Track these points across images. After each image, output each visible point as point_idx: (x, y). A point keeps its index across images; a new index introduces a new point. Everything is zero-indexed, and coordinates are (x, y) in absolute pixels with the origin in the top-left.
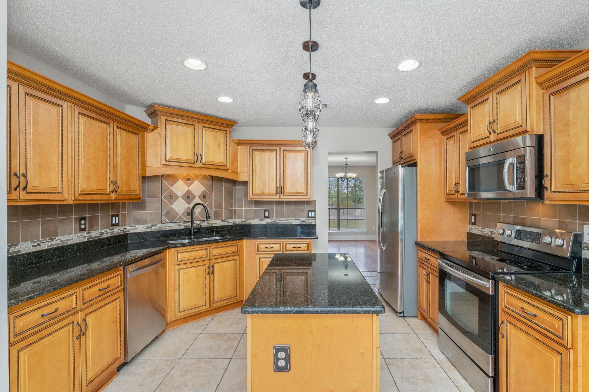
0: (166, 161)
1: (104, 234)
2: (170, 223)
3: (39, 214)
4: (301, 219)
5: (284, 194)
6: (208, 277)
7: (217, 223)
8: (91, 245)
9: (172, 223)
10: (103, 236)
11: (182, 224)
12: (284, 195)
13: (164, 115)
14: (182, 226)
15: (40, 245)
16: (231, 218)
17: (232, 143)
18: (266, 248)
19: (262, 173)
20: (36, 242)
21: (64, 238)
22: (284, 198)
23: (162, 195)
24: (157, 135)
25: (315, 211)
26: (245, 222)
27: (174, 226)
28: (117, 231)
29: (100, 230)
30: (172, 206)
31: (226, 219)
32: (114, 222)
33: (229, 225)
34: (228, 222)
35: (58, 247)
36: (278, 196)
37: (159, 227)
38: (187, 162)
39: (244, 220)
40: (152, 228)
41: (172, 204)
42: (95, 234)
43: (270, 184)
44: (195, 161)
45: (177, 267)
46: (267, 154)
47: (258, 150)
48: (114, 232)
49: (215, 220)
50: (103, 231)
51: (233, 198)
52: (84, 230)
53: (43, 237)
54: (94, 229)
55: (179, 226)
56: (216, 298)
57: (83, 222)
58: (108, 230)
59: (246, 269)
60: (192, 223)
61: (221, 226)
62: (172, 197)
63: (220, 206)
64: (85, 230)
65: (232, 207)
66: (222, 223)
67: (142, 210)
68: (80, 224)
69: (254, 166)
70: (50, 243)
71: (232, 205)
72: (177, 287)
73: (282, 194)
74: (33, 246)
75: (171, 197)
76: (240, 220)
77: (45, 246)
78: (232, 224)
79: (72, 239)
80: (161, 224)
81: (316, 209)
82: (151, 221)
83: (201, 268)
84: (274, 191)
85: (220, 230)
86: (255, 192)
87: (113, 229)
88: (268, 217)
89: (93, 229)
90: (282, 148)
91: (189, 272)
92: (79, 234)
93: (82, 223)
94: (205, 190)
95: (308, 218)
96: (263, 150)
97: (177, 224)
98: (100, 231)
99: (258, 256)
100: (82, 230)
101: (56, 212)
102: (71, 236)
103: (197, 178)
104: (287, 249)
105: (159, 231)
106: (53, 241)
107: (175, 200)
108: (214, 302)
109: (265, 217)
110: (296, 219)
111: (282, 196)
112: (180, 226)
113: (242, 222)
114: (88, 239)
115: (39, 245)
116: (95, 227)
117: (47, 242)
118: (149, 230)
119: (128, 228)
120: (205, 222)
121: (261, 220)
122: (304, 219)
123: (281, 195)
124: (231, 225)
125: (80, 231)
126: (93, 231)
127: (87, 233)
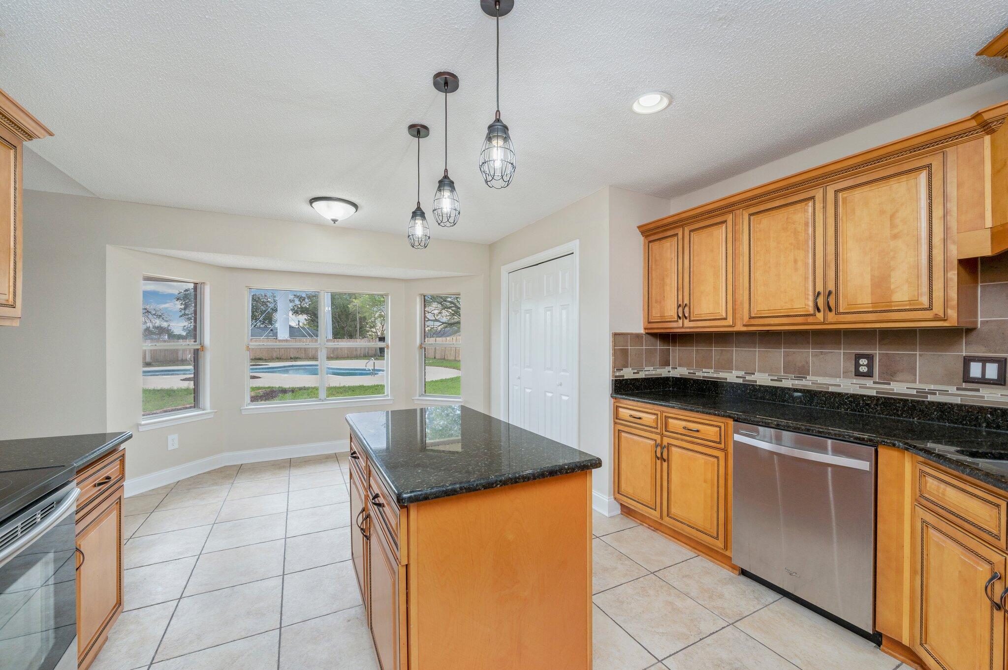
1: (935, 394)
3: (781, 344)
10: (931, 398)
15: (782, 381)
20: (775, 376)
21: (821, 380)
28: (996, 397)
29: (920, 382)
32: (976, 374)
35: (801, 389)
42: (899, 388)
48: (981, 397)
50: (932, 387)
52: (869, 375)
53: (785, 372)
54: (899, 379)
57: (863, 361)
58: (952, 389)
64: (872, 377)
68: (857, 365)
70: (796, 382)
74: (772, 380)
79: (840, 386)
87: (975, 390)
89: (894, 379)
92: (855, 381)
93: (861, 363)
98: (918, 385)
100: (858, 374)
102: (837, 381)
106: (802, 380)
114: (877, 393)
115: (780, 380)
116: (900, 376)
117: (791, 379)
125: (857, 376)
126: (896, 381)
127: (874, 383)
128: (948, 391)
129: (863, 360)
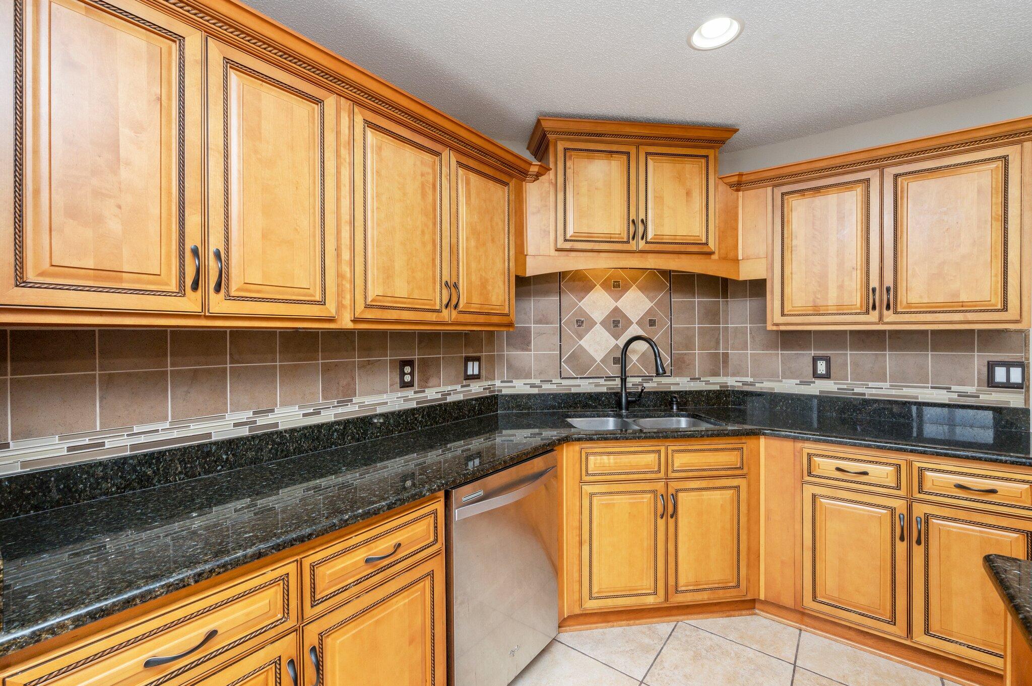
0: (566, 240)
1: (450, 394)
2: (577, 378)
3: (318, 351)
4: (954, 388)
5: (899, 310)
6: (661, 523)
7: (680, 383)
8: (422, 417)
9: (581, 378)
10: (450, 399)
11: (602, 381)
12: (896, 312)
13: (562, 140)
14: (602, 386)
15: (319, 413)
16: (716, 374)
17: (722, 187)
18: (838, 469)
19: (814, 253)
20: (311, 406)
21: (369, 400)
22: (891, 321)
23: (560, 319)
24: (547, 184)
25: (1023, 365)
26: (752, 384)
27: (585, 386)
28: (476, 389)
29: (443, 386)
30: (582, 342)
31: (704, 376)
32: (470, 372)
33: (710, 391)
34: (707, 383)
35: (353, 419)
36: (874, 316)
37: (555, 387)
38: (612, 240)
39: (749, 379)
40: (541, 387)
41: (581, 338)
42: (432, 394)
43: (843, 281)
44: (629, 238)
45: (588, 489)
46: (831, 200)
47: (802, 192)
48: (471, 390)
49: (676, 376)
50: (449, 388)
51: (721, 326)
52: (410, 385)
53: (324, 398)
54: (430, 384)
55: (595, 386)
56: (682, 581)
57: (407, 369)
58: (458, 388)
59: (768, 518)
60: (624, 381)
61: (691, 392)
62: (582, 323)
63: (689, 345)
64: (413, 386)
65: (717, 348)
66: (692, 384)
67: (523, 350)
68: (403, 374)
69: (786, 236)
70: (340, 410)
71: (718, 343)
72: (586, 536)
73: (888, 307)
74: (305, 415)
75: (580, 323)
76: (738, 379)
77: (328, 416)
78: (717, 388)
79: (386, 403)
80: (559, 381)
81: (1028, 359)
82: (540, 373)
83: (643, 498)
84: (856, 299)
85: (688, 401)
86: (790, 308)
87: (469, 386)
88: (827, 376)
89: (428, 385)
90: (890, 172)
91: (614, 505)
92: (399, 395)
93: (406, 372)
94: (652, 306)
95: (988, 386)
96: (817, 190)
97: (591, 381)
98: (442, 389)
99: (809, 490)
100: (405, 385)
101: (354, 349)
102: (384, 398)
103: (634, 280)
104: (927, 486)
105: (556, 394)
106: (347, 405)
107: (587, 331)
108: (677, 591)
109: (816, 375)
110: (932, 388)
111: (889, 316)
112: (597, 385)
113: (745, 384)
114: (418, 403)
115: (317, 413)
116: (433, 381)
117: (333, 407)
118: (535, 391)
119: (498, 383)
120: (652, 380)
121: (802, 383)
122: (970, 389)
123: (885, 312)
124: (714, 392)
125: (402, 387)
126: (429, 387)
127: (415, 392)
128: (456, 390)
129: (407, 367)
